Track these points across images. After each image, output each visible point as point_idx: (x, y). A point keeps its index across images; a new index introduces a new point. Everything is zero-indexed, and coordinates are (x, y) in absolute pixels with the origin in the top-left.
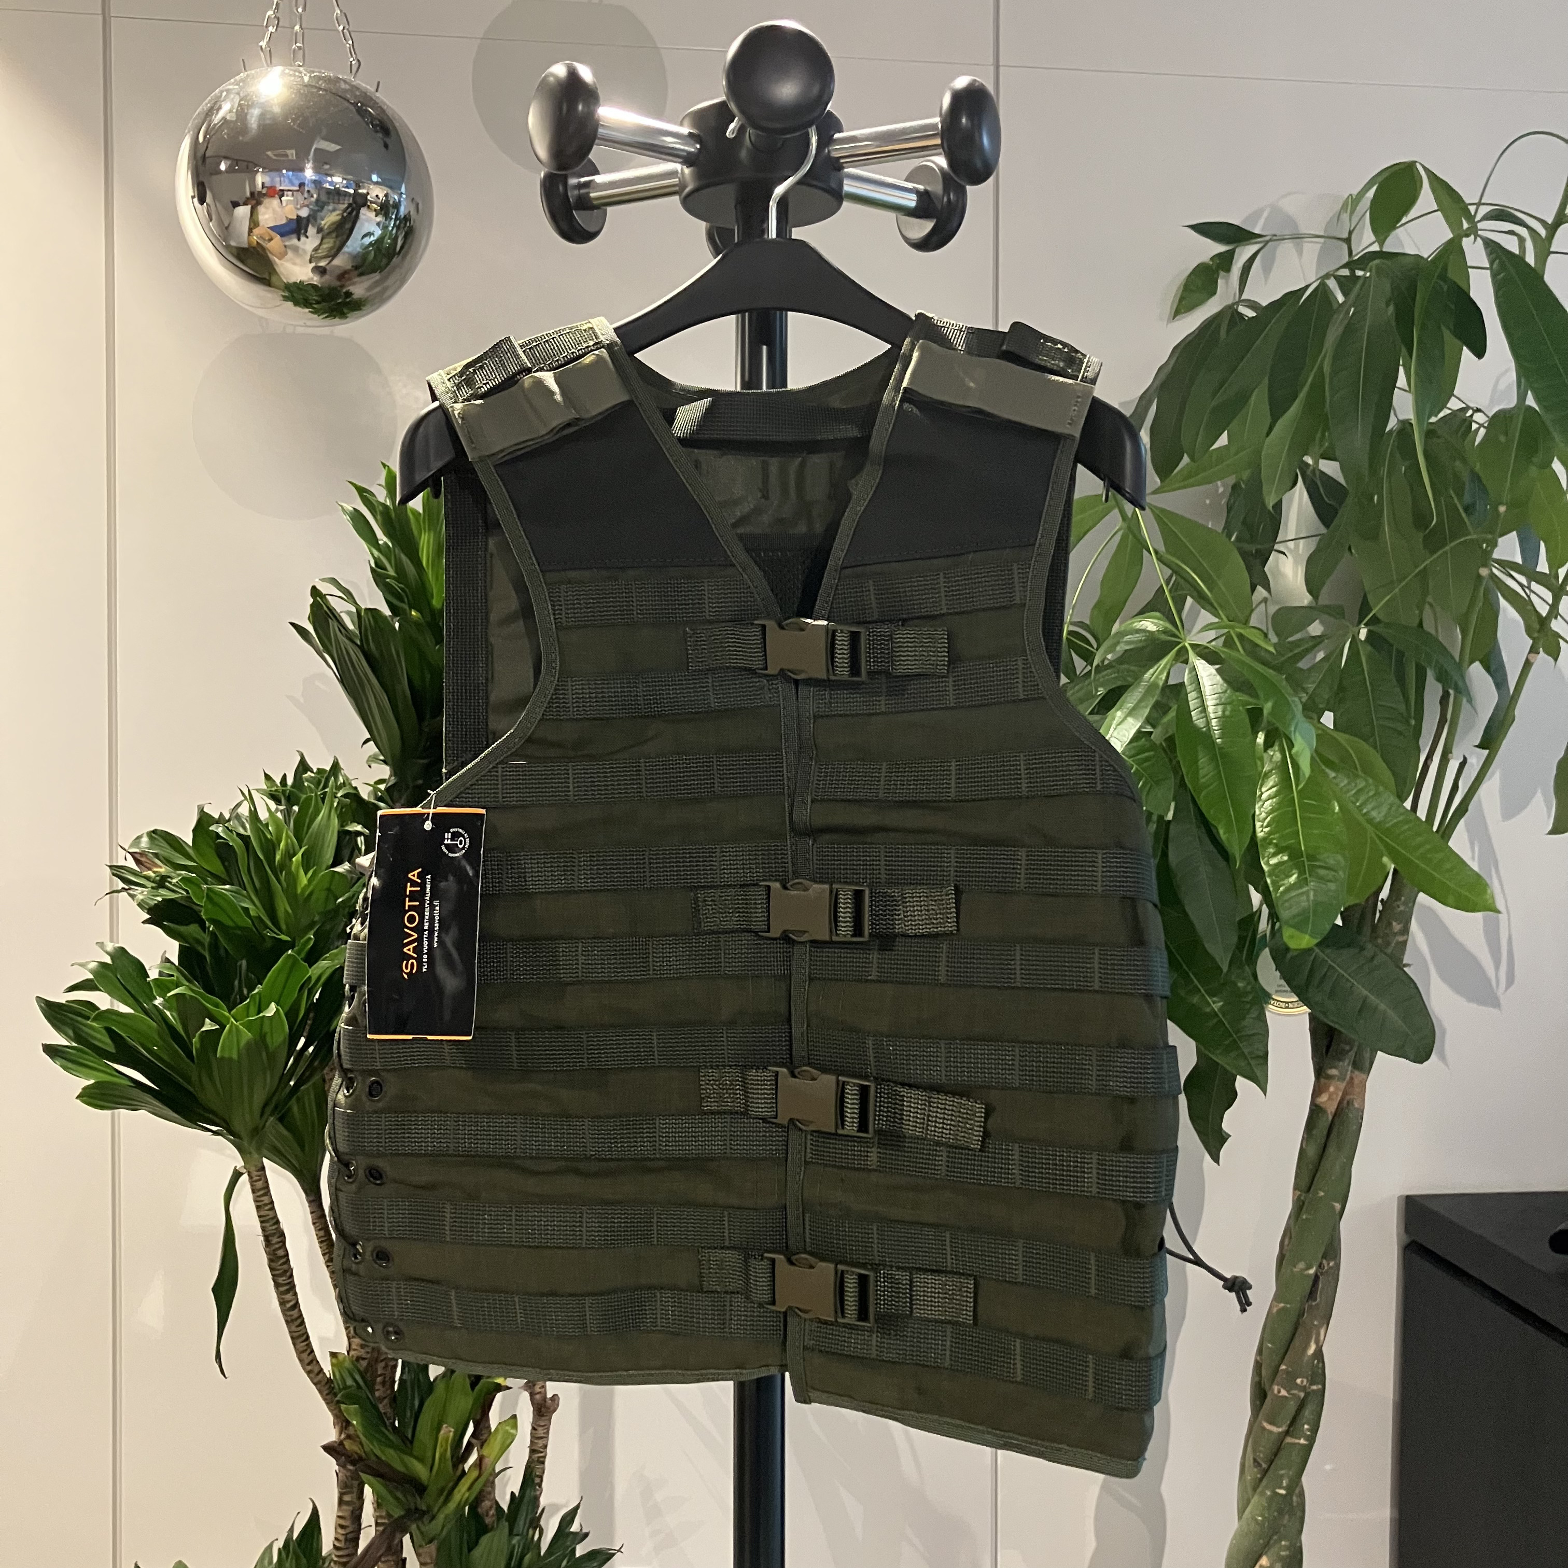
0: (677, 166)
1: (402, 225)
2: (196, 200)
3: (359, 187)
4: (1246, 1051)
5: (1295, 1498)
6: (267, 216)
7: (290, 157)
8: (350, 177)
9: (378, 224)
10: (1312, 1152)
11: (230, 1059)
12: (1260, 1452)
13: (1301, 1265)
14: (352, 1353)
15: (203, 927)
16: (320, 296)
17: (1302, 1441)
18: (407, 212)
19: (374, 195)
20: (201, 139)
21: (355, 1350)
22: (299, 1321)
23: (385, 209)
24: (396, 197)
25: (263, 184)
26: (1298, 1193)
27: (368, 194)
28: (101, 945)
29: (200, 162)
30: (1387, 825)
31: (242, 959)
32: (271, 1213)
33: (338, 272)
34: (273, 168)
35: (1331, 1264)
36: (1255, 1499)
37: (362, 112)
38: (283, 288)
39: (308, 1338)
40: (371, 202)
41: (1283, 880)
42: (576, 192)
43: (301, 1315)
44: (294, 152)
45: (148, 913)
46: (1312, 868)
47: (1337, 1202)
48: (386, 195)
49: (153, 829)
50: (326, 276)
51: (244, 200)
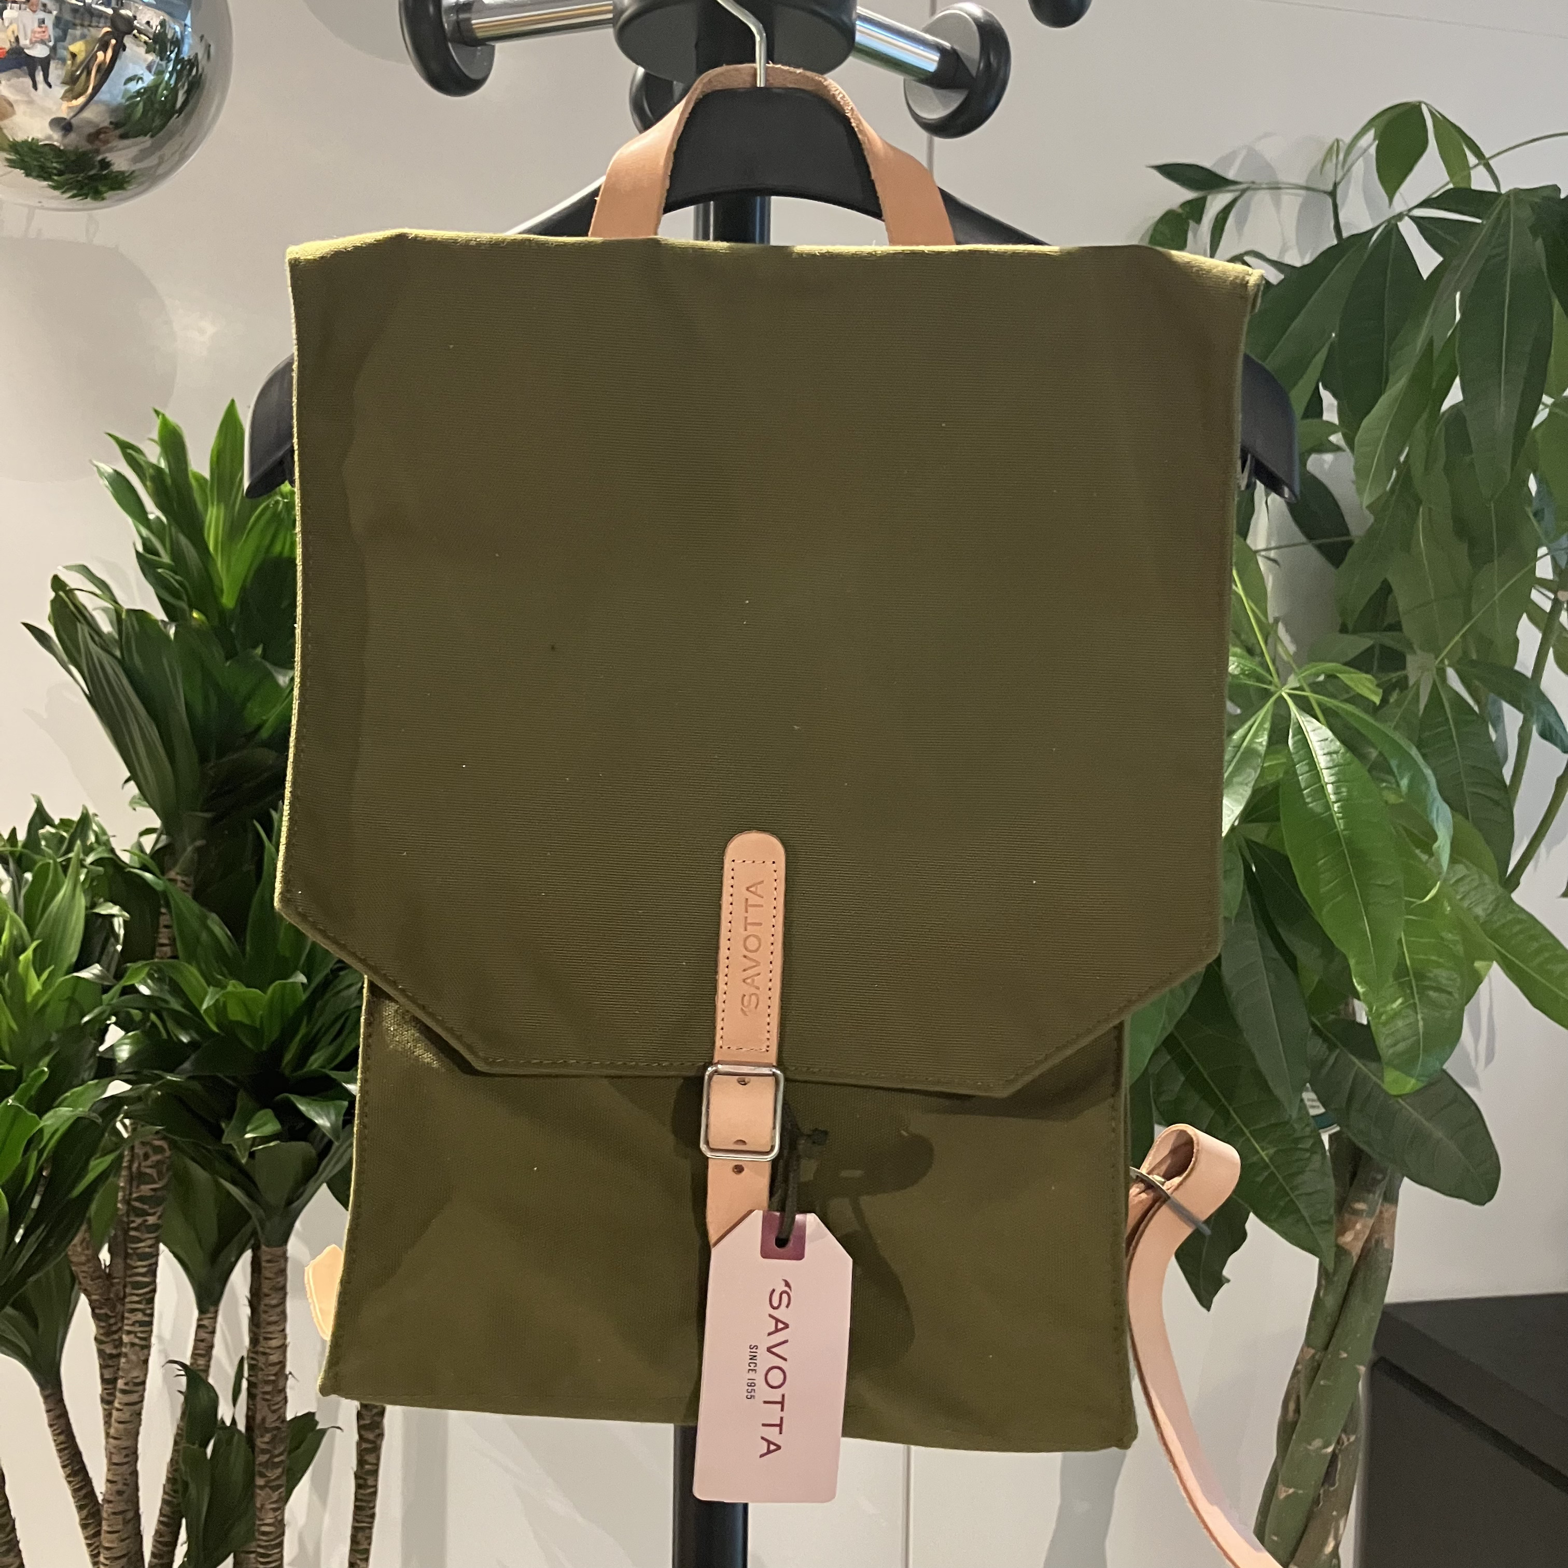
10: (1331, 1302)
13: (1317, 1443)
16: (63, 163)
19: (145, 20)
33: (92, 130)
35: (1352, 1438)
38: (6, 147)
40: (140, 31)
41: (1384, 1006)
42: (454, 17)
46: (1420, 989)
47: (1361, 1364)
48: (163, 24)
50: (73, 135)
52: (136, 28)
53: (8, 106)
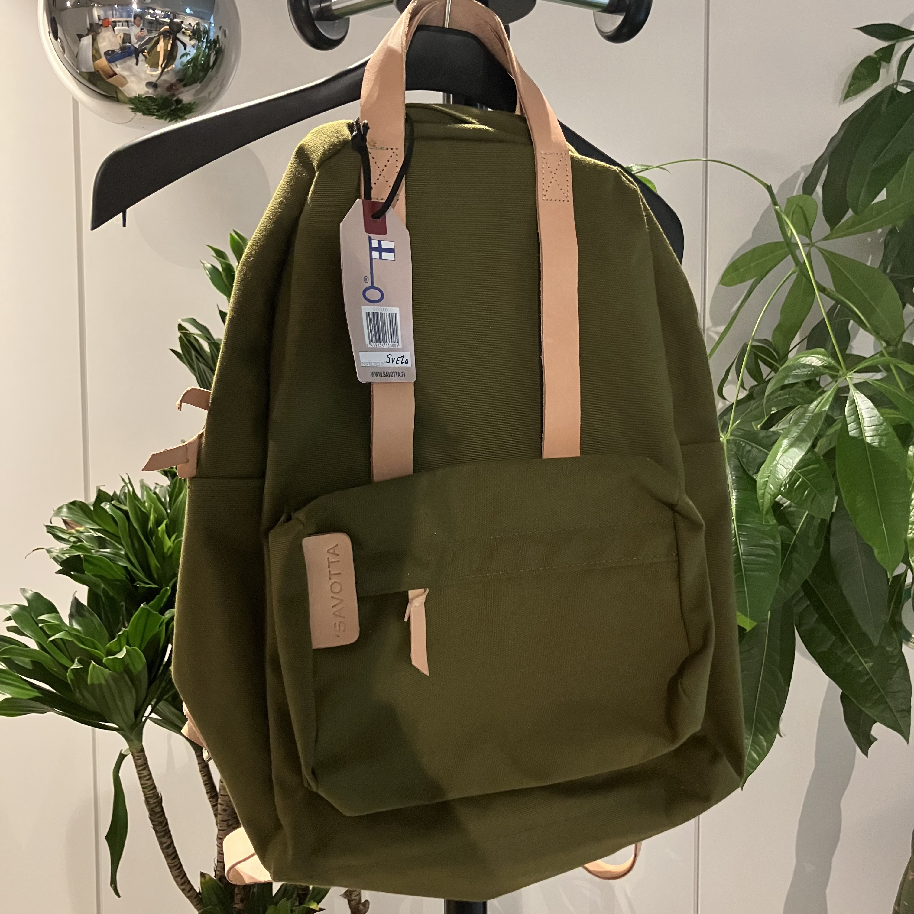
1: (213, 46)
2: (51, 34)
3: (175, 17)
6: (104, 44)
8: (168, 9)
9: (193, 46)
14: (217, 873)
16: (157, 105)
18: (215, 37)
19: (188, 23)
21: (219, 871)
22: (173, 856)
23: (196, 34)
24: (206, 26)
25: (99, 16)
27: (182, 22)
28: (23, 590)
29: (52, 2)
31: (122, 602)
32: (149, 782)
33: (168, 85)
34: (106, 4)
38: (129, 102)
39: (181, 866)
40: (186, 29)
42: (318, 6)
43: (176, 851)
45: (61, 565)
48: (198, 24)
49: (71, 501)
50: (159, 89)
51: (87, 32)
52: (183, 28)
53: (123, 79)
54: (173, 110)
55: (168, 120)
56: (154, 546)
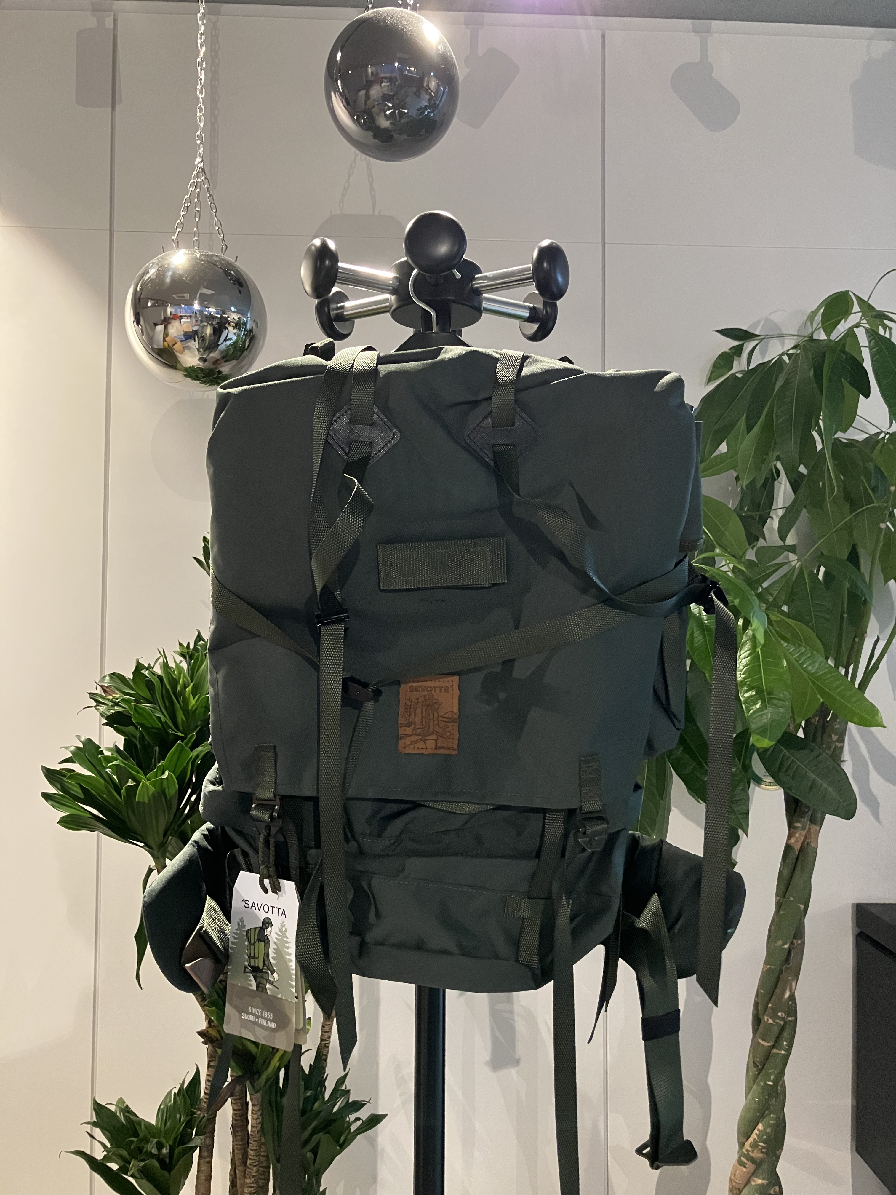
0: (387, 296)
1: (249, 334)
2: (135, 323)
3: (224, 314)
4: (735, 809)
5: (779, 1088)
6: (172, 331)
7: (186, 298)
8: (219, 308)
9: (235, 334)
10: (786, 873)
11: (144, 803)
12: (757, 1057)
13: (780, 942)
15: (137, 728)
16: (203, 374)
17: (783, 1052)
18: (251, 327)
19: (232, 318)
20: (138, 289)
23: (238, 325)
24: (245, 319)
25: (171, 313)
26: (778, 898)
28: (78, 737)
29: (137, 301)
30: (818, 675)
31: (156, 746)
33: (213, 360)
34: (176, 304)
35: (799, 942)
36: (755, 1087)
37: (227, 273)
38: (183, 370)
40: (231, 322)
41: (752, 706)
42: (335, 312)
44: (188, 295)
45: (106, 719)
46: (769, 699)
47: (801, 904)
48: (239, 318)
49: (112, 672)
50: (207, 363)
51: (161, 322)
54: (214, 378)
55: (208, 385)
56: (182, 704)
